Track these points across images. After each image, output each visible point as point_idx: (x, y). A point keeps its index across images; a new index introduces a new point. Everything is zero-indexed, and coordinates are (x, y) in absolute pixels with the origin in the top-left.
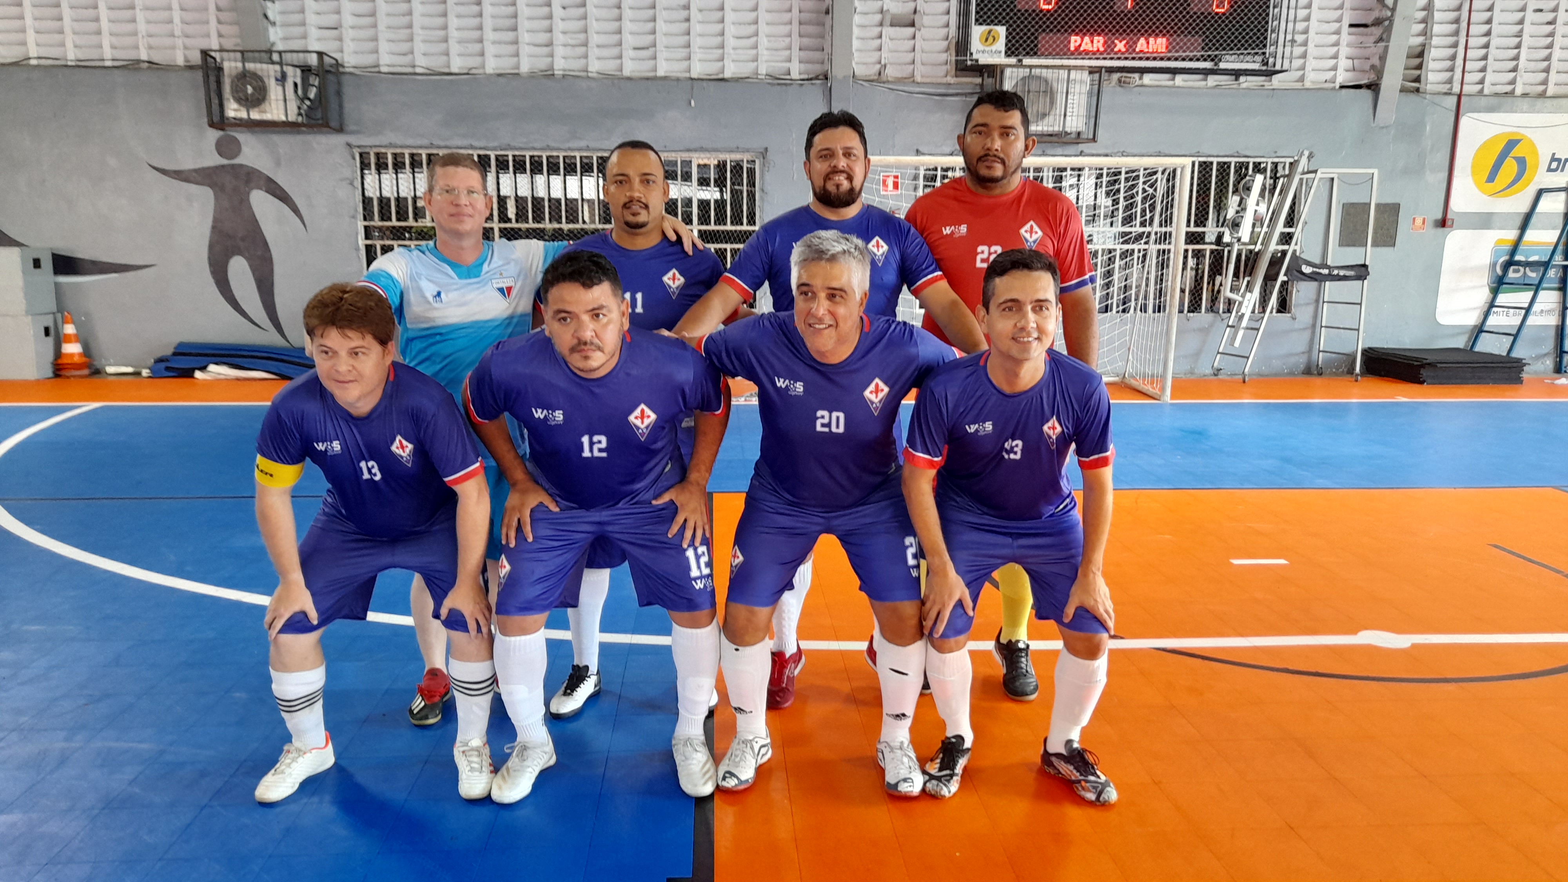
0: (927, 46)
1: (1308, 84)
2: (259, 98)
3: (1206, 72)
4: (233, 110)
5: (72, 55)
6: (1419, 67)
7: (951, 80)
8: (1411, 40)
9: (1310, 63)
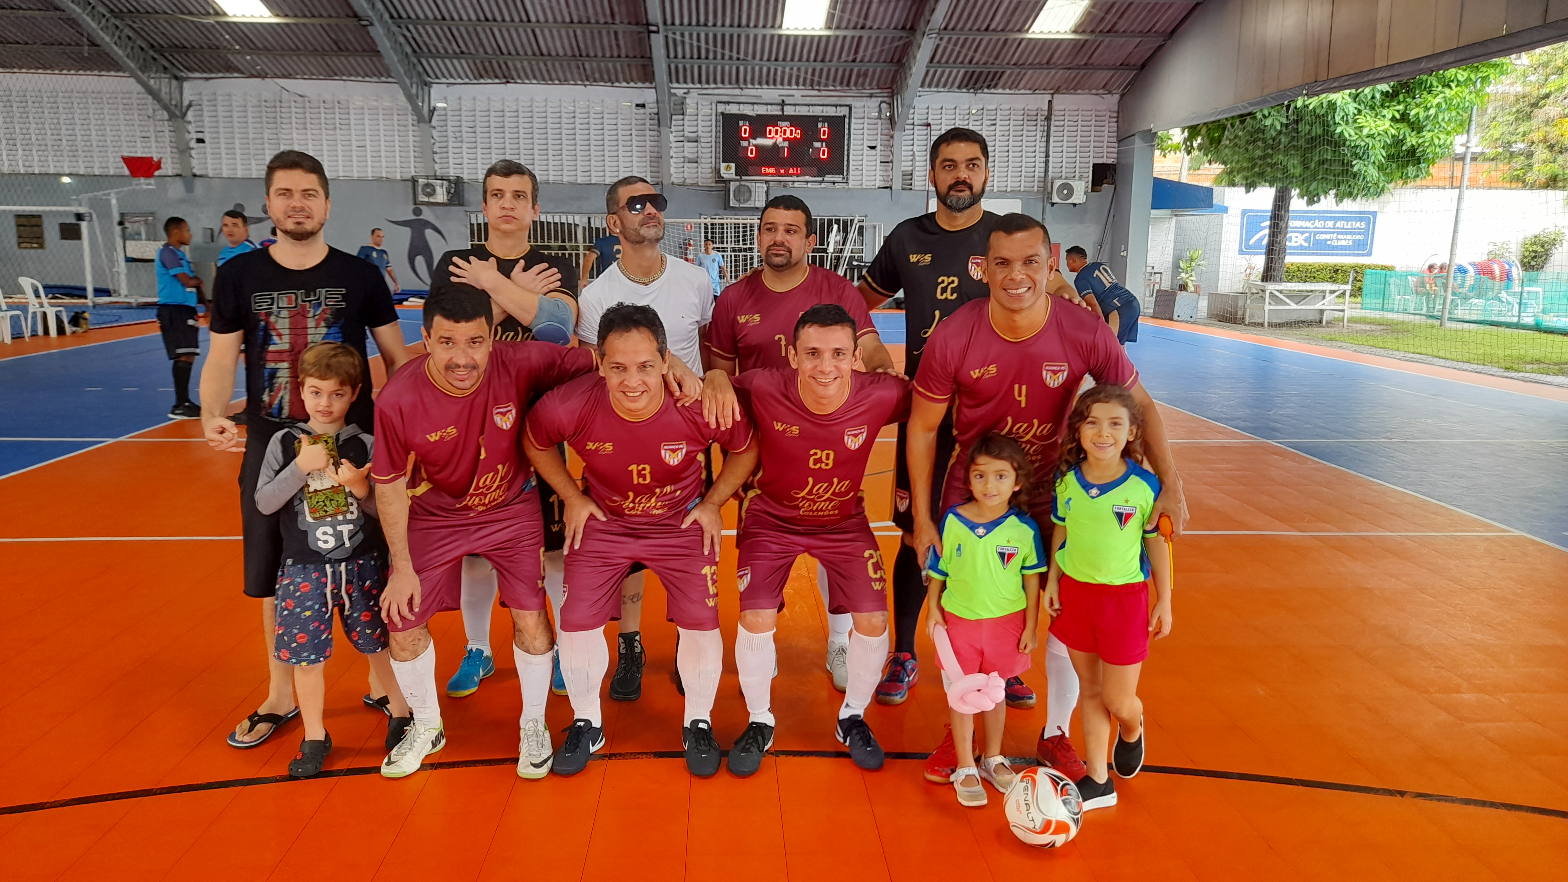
0: (703, 171)
1: (864, 187)
2: (433, 193)
3: (821, 182)
4: (422, 198)
5: (356, 175)
6: (911, 179)
7: (714, 185)
8: (903, 169)
9: (865, 178)
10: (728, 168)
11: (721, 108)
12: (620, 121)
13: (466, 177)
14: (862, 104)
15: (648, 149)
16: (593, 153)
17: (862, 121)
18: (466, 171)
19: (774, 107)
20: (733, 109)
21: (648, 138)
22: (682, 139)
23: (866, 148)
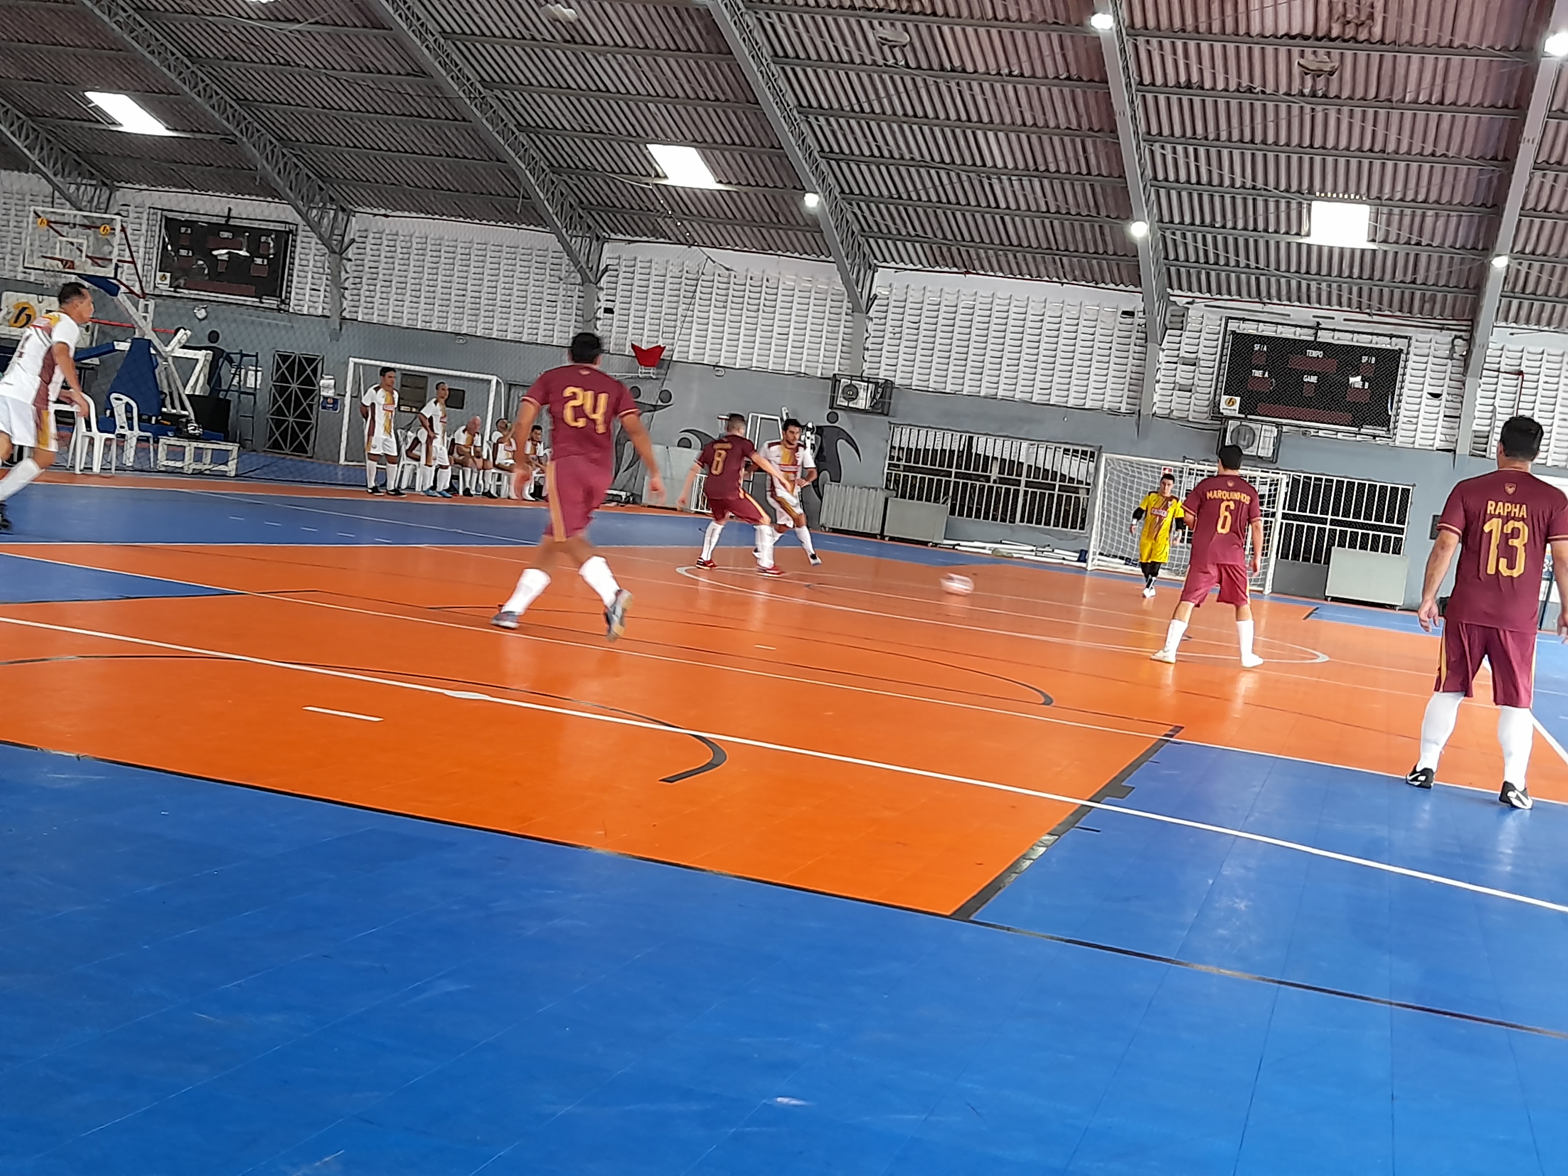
0: (1197, 402)
2: (855, 397)
3: (1355, 434)
4: (841, 401)
5: (771, 367)
7: (1207, 421)
8: (1475, 428)
9: (1419, 434)
10: (1231, 402)
11: (1233, 326)
12: (1099, 331)
13: (898, 381)
14: (1428, 337)
15: (1129, 368)
16: (1058, 367)
17: (1424, 359)
18: (899, 374)
19: (1305, 330)
20: (1249, 328)
21: (1131, 354)
22: (1175, 360)
23: (1425, 395)
